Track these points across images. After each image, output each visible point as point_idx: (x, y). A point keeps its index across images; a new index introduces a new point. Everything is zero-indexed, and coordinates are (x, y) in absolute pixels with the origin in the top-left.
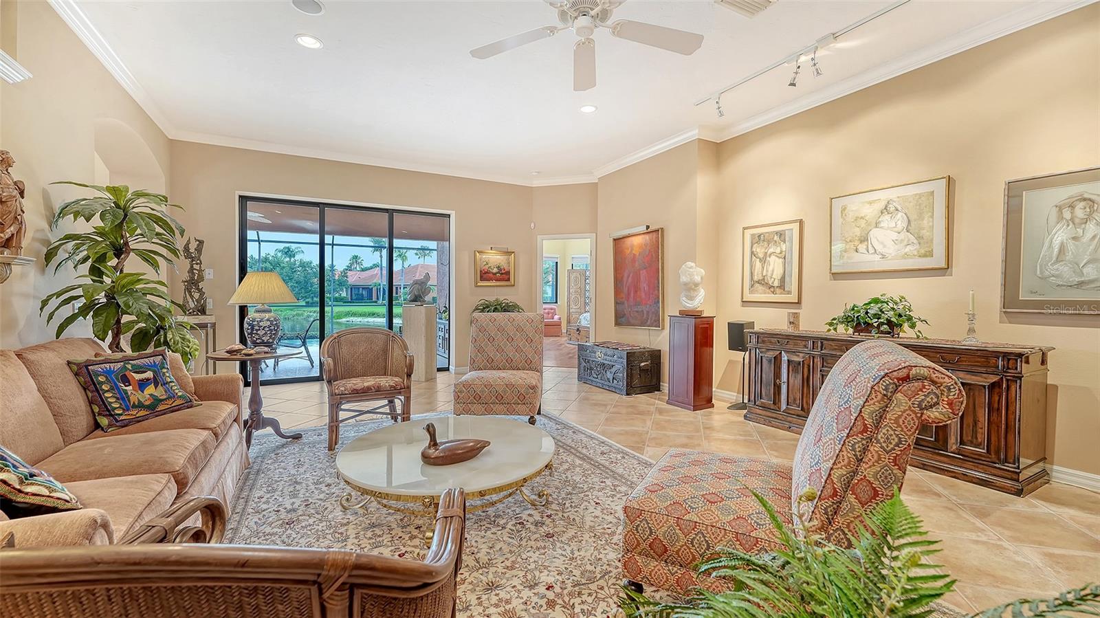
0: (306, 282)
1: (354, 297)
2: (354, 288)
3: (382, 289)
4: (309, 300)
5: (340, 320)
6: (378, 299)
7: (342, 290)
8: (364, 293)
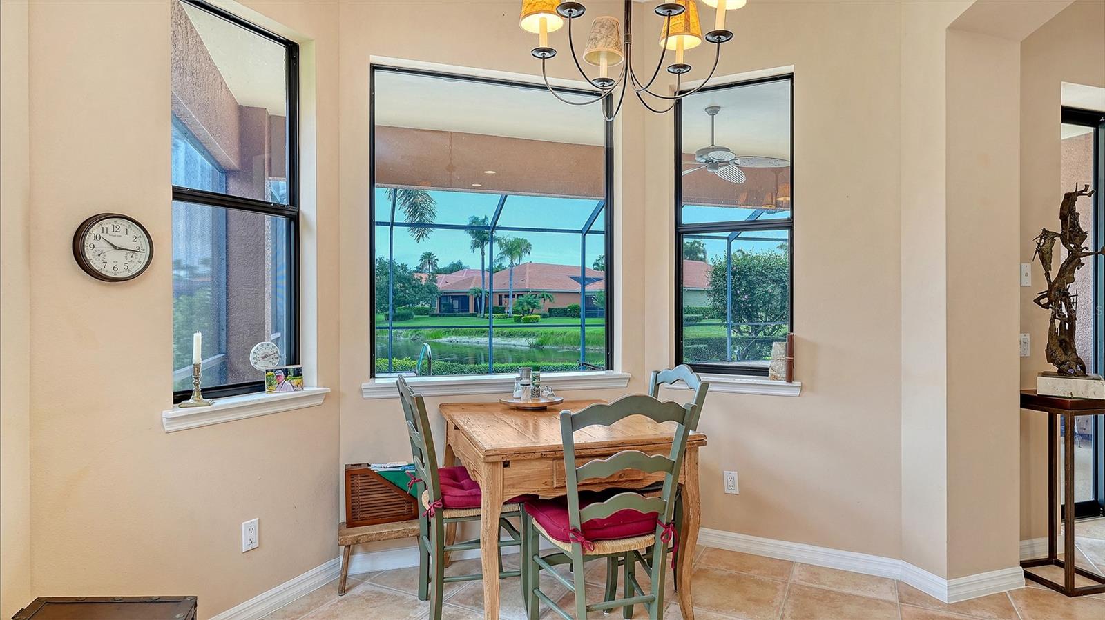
1: (443, 309)
2: (443, 297)
3: (483, 298)
5: (440, 339)
6: (476, 310)
8: (456, 303)
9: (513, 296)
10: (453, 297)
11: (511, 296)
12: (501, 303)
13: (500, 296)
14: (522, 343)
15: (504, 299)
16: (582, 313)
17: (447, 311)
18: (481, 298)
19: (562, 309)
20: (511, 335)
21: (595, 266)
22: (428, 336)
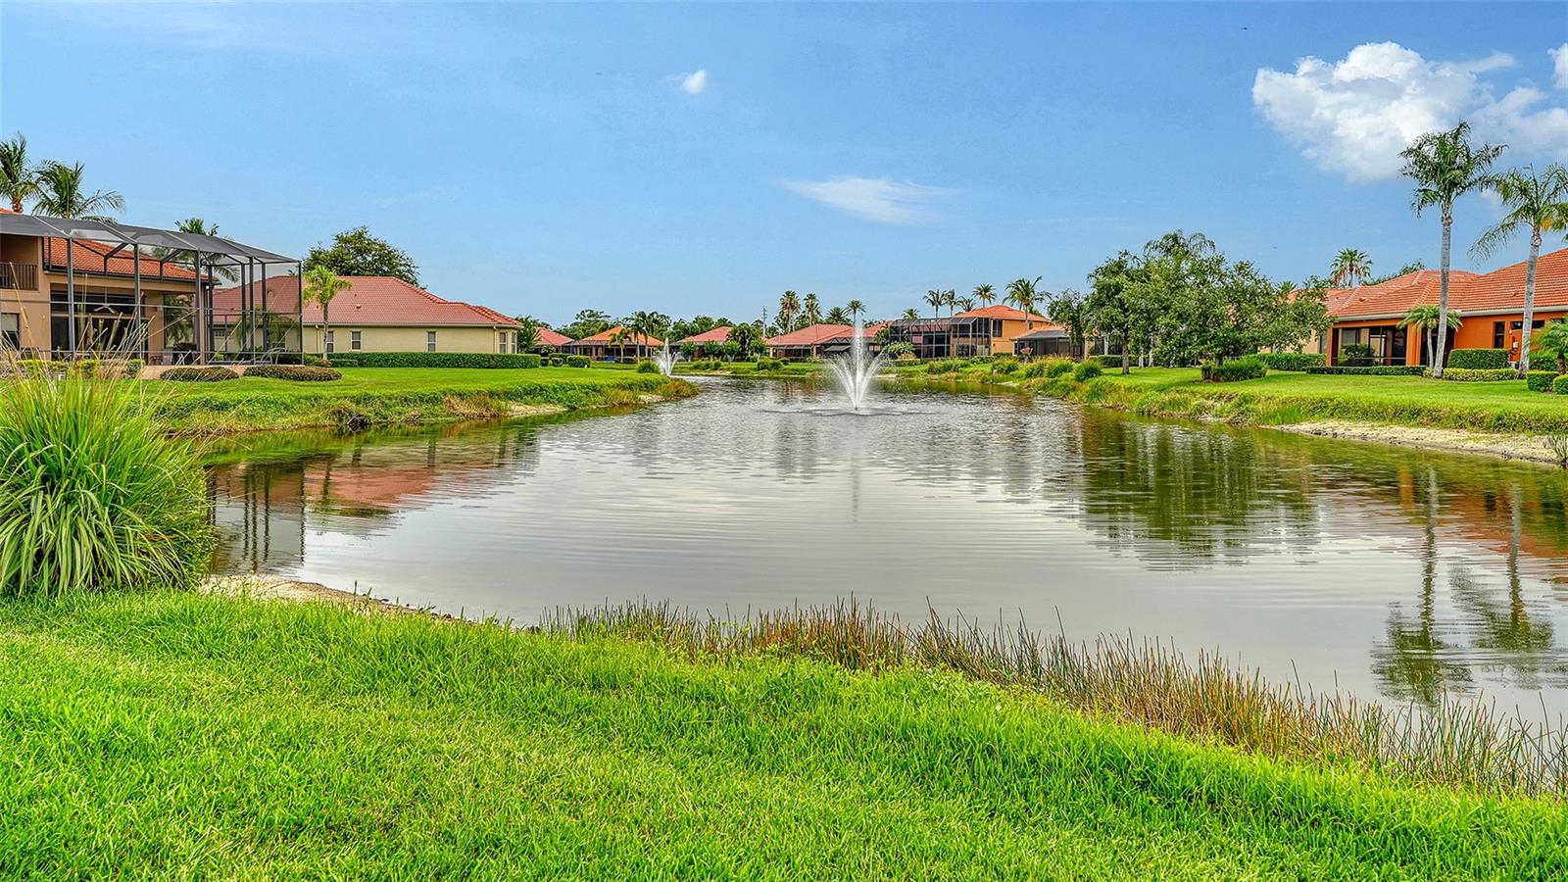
0: (1205, 316)
1: (1342, 357)
2: (1344, 330)
3: (1442, 330)
4: (1213, 364)
5: (1295, 428)
6: (1424, 360)
7: (1307, 335)
8: (1377, 344)
9: (1537, 324)
10: (1373, 330)
11: (1527, 325)
12: (1498, 342)
13: (1499, 327)
15: (1508, 331)
18: (1435, 331)
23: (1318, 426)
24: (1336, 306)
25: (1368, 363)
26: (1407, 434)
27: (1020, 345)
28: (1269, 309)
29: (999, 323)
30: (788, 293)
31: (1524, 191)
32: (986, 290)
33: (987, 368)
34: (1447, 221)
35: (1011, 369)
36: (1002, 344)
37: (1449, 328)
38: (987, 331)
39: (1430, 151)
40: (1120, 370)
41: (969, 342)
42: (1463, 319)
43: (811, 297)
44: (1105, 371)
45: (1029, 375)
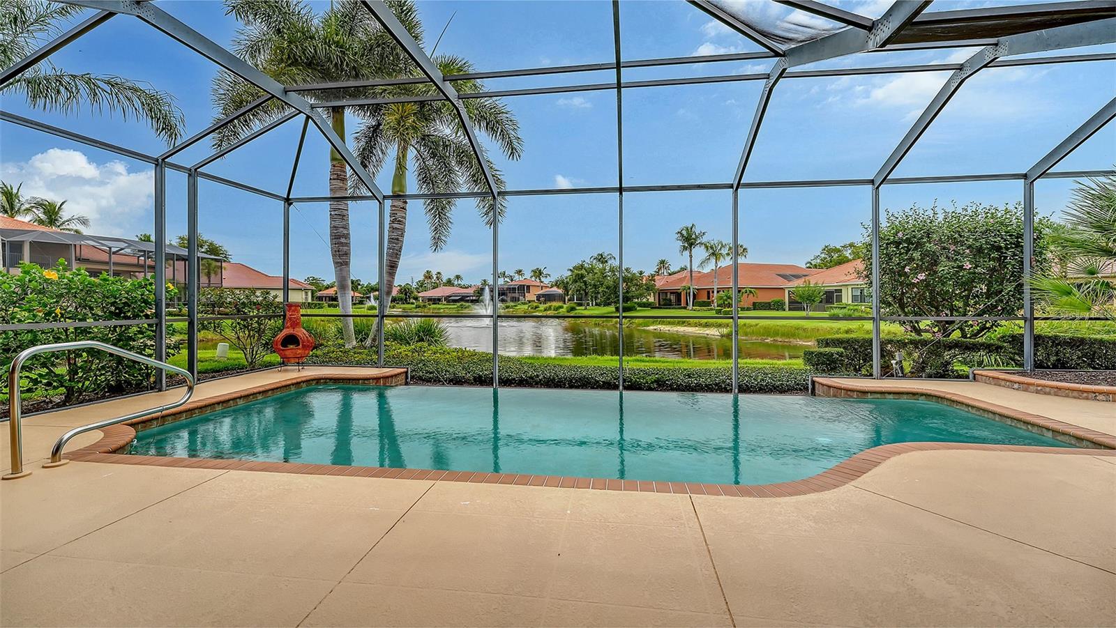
0: (615, 287)
1: (662, 303)
2: (662, 293)
3: (692, 294)
5: (648, 328)
7: (650, 295)
8: (673, 298)
9: (718, 292)
10: (671, 293)
11: (715, 292)
12: (709, 298)
13: (708, 293)
14: (713, 332)
15: (711, 294)
16: (787, 307)
17: (666, 304)
18: (690, 294)
19: (766, 303)
20: (707, 325)
21: (808, 265)
22: (639, 325)
23: (655, 327)
24: (660, 283)
25: (671, 305)
26: (681, 329)
27: (539, 297)
28: (637, 285)
29: (528, 287)
30: (427, 271)
31: (712, 248)
32: (520, 271)
33: (526, 307)
34: (691, 256)
35: (536, 307)
36: (531, 296)
37: (694, 293)
38: (524, 290)
39: (684, 233)
40: (583, 308)
41: (516, 295)
42: (698, 289)
43: (439, 273)
44: (578, 308)
45: (545, 310)
